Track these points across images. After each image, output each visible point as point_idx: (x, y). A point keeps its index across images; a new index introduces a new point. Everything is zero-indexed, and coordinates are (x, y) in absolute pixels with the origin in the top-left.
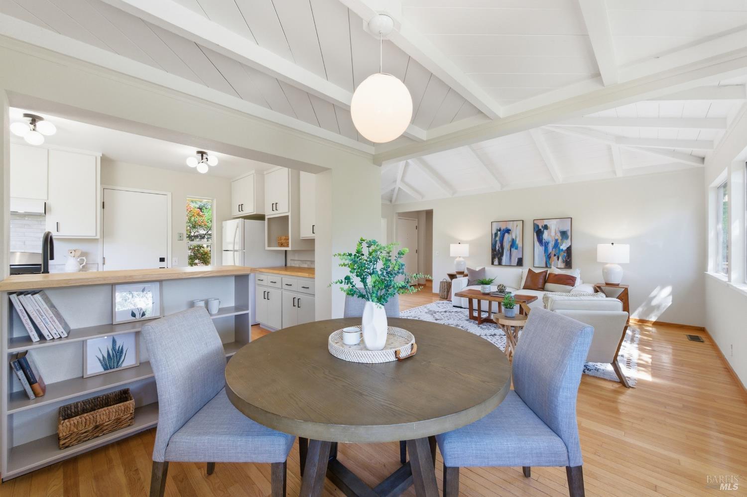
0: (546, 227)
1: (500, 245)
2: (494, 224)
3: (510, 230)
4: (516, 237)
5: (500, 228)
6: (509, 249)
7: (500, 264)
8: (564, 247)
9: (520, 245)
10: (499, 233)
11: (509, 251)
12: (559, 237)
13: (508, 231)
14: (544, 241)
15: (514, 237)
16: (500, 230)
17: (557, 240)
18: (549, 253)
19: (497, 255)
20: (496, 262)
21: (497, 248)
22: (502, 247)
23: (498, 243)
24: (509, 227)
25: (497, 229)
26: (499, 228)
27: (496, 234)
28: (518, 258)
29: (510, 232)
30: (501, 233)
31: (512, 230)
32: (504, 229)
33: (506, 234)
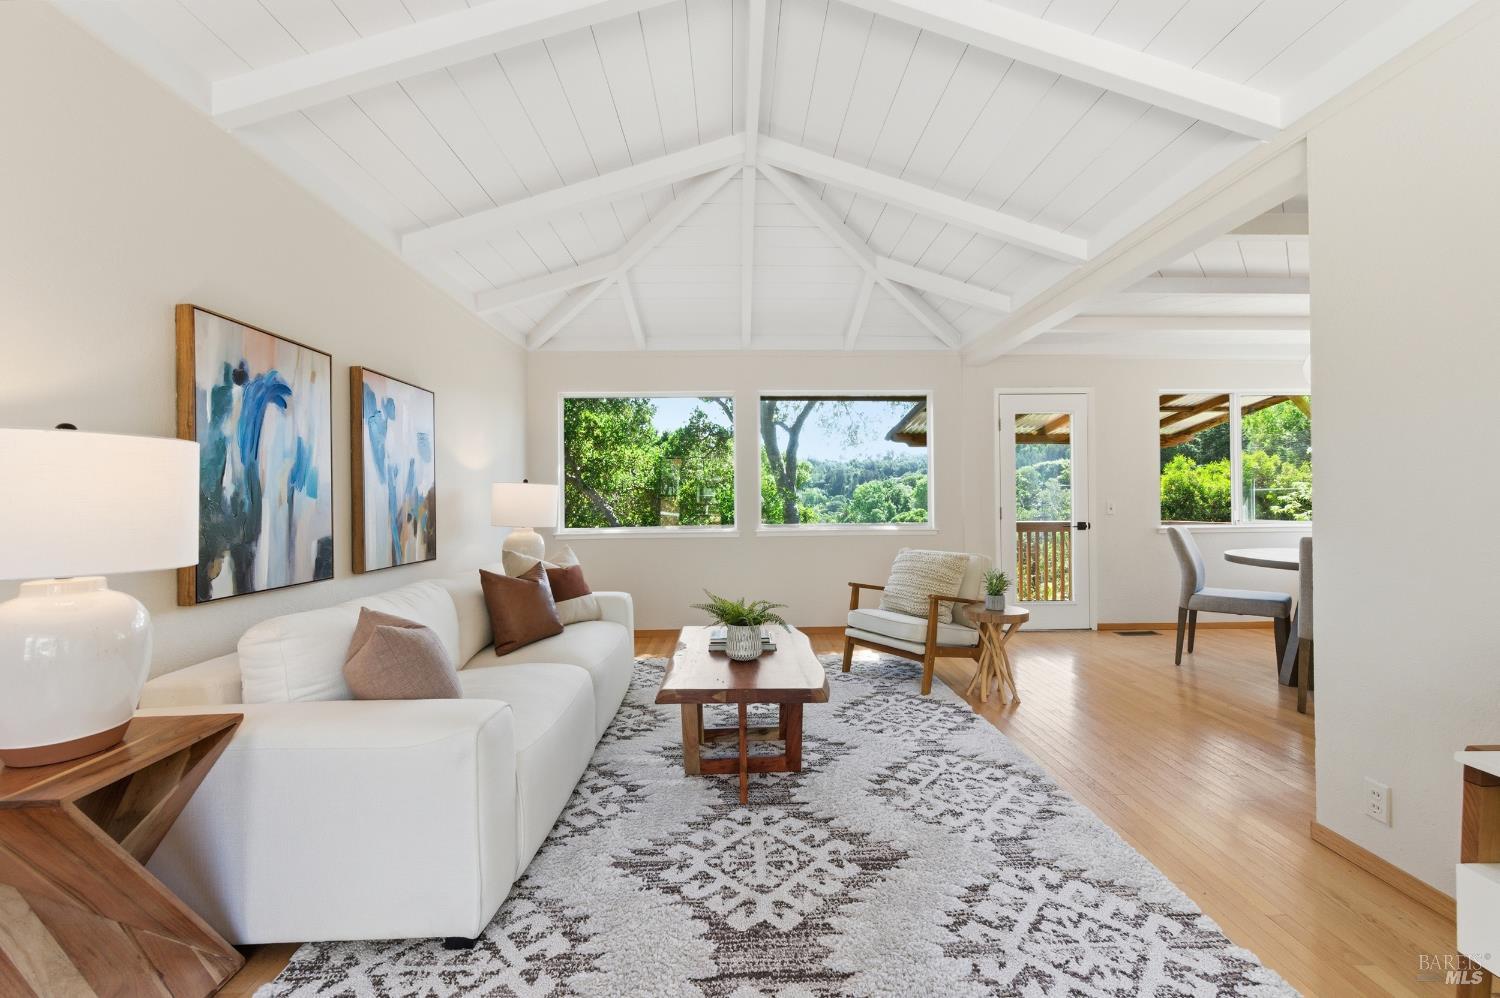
0: (391, 409)
1: (240, 467)
2: (207, 329)
3: (286, 390)
4: (310, 431)
5: (242, 365)
6: (285, 499)
7: (244, 586)
8: (424, 492)
10: (237, 390)
11: (286, 505)
12: (415, 453)
13: (278, 392)
14: (386, 462)
15: (303, 433)
16: (240, 376)
17: (412, 463)
18: (399, 509)
19: (228, 532)
20: (223, 582)
22: (253, 483)
23: (233, 452)
24: (286, 376)
25: (227, 367)
26: (235, 365)
27: (221, 397)
28: (319, 542)
29: (286, 398)
30: (245, 395)
31: (295, 391)
32: (259, 377)
33: (272, 409)
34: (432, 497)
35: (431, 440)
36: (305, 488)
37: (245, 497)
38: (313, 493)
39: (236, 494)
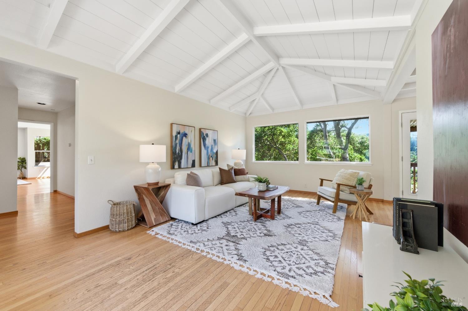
0: (207, 135)
1: (179, 148)
2: (174, 126)
4: (191, 141)
5: (179, 131)
6: (186, 153)
7: (180, 167)
8: (215, 151)
9: (193, 149)
10: (179, 135)
12: (213, 144)
13: (185, 135)
14: (206, 146)
15: (190, 142)
16: (179, 133)
17: (212, 146)
18: (209, 155)
19: (177, 158)
20: (176, 166)
21: (177, 152)
22: (181, 150)
23: (178, 145)
24: (187, 132)
25: (177, 132)
26: (178, 131)
27: (176, 137)
28: (192, 160)
29: (187, 136)
30: (180, 136)
31: (188, 135)
32: (182, 133)
33: (184, 138)
34: (217, 152)
35: (217, 141)
36: (190, 151)
37: (180, 152)
38: (191, 152)
39: (178, 152)
